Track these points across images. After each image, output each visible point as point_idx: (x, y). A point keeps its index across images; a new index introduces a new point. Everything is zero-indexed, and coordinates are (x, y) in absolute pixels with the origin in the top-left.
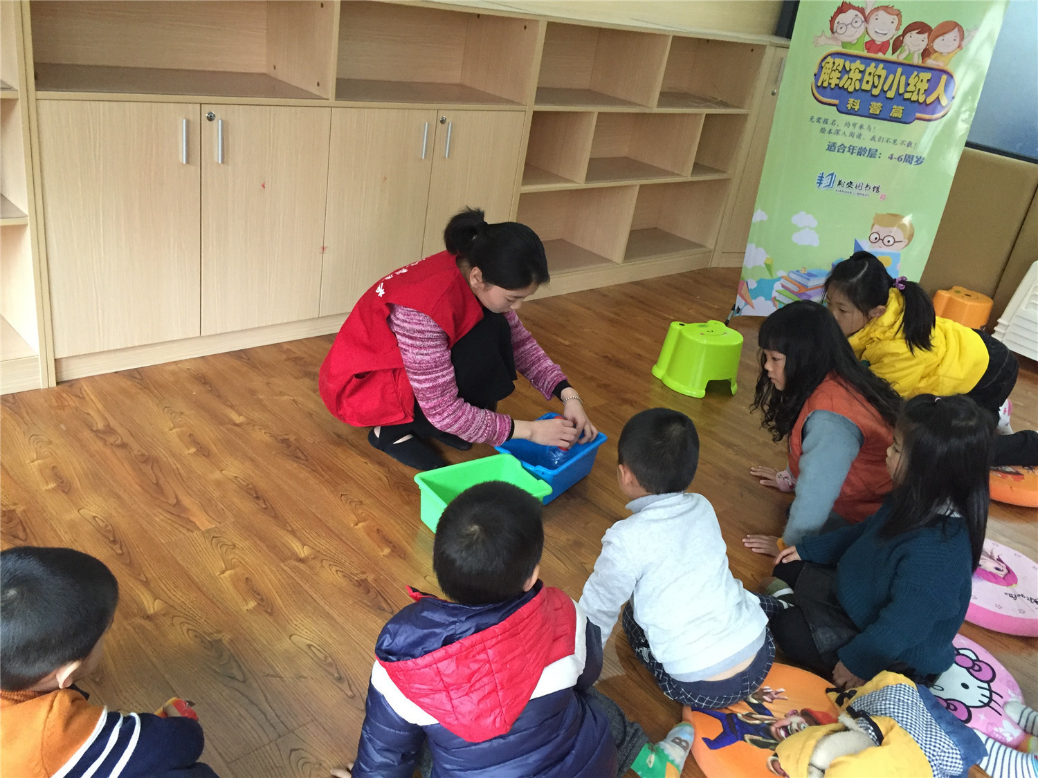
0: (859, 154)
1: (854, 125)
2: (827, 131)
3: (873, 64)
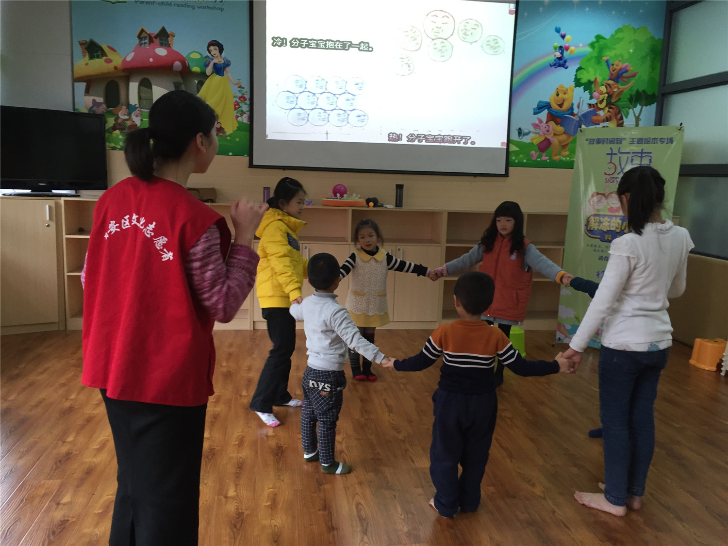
2: (597, 251)
3: (614, 218)
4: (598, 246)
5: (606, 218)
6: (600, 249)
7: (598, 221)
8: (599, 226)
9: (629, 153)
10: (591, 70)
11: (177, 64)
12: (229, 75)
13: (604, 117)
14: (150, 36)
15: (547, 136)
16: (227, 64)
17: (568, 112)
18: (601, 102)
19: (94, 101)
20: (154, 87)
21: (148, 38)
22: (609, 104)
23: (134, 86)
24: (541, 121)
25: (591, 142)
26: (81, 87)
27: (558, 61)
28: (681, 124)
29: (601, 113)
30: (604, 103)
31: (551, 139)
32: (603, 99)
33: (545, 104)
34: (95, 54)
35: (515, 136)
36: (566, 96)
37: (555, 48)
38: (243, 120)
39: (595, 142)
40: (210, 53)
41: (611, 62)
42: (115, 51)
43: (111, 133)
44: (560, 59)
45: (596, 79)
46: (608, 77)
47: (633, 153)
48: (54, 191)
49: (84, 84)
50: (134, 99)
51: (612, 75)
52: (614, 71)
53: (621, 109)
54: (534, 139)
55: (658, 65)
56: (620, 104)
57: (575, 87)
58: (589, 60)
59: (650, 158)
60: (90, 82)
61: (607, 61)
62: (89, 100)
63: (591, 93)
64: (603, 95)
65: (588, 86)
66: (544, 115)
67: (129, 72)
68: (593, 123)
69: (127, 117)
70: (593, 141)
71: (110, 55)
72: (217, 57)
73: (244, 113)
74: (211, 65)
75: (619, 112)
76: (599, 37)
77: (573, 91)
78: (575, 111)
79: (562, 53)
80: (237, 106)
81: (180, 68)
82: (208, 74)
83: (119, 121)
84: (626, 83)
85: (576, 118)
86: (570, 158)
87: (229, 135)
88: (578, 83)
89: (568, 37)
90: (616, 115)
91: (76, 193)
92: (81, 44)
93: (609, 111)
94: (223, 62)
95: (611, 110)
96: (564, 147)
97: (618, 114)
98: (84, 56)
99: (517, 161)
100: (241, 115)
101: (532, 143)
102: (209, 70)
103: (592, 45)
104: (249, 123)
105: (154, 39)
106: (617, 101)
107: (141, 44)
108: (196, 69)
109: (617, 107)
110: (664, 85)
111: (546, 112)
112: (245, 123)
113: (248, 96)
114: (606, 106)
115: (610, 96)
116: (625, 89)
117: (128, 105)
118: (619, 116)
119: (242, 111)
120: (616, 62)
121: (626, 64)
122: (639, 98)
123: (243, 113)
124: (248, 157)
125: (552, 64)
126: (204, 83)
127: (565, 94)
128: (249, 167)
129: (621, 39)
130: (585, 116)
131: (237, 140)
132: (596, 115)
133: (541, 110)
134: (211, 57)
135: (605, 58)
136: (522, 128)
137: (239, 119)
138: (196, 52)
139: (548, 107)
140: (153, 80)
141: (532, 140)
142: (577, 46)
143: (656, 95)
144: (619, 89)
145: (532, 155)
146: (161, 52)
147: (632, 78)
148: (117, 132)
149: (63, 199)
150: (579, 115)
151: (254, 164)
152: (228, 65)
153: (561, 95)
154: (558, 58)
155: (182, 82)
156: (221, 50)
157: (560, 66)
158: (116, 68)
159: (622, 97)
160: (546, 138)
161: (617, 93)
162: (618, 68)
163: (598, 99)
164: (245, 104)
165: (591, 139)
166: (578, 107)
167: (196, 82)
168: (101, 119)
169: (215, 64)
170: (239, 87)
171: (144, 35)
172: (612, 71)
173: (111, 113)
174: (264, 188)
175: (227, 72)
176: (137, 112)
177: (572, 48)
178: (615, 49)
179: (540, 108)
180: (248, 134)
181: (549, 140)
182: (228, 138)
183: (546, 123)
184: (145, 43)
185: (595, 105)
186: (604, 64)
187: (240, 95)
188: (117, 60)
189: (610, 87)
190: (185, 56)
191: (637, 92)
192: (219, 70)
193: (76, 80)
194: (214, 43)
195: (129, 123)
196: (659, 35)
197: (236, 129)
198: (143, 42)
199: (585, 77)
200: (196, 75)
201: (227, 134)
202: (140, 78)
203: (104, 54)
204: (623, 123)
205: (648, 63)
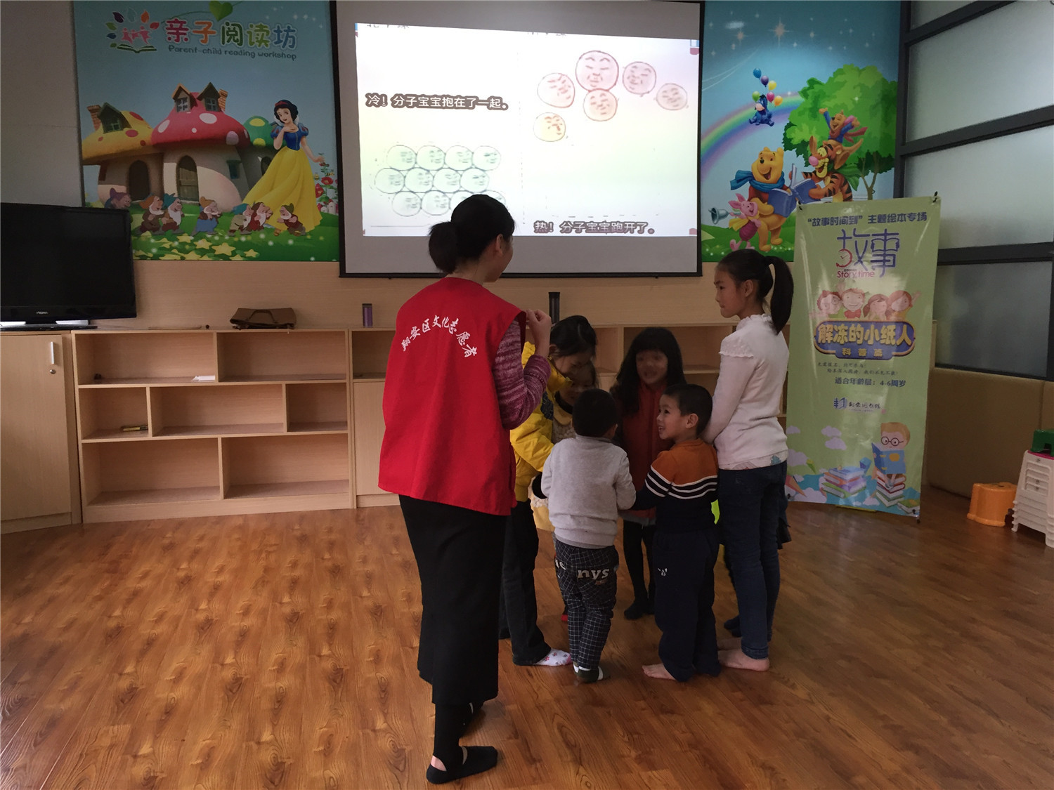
0: (859, 383)
1: (850, 364)
2: (833, 371)
3: (853, 325)
4: (833, 364)
5: (843, 326)
6: (837, 369)
7: (832, 330)
8: (833, 337)
9: (869, 235)
10: (805, 127)
11: (232, 135)
12: (307, 147)
13: (826, 190)
14: (191, 96)
15: (750, 218)
16: (303, 133)
17: (778, 185)
18: (821, 169)
19: (112, 190)
20: (199, 168)
21: (188, 100)
22: (831, 172)
23: (170, 169)
24: (741, 198)
25: (816, 222)
26: (93, 171)
27: (759, 115)
28: (936, 194)
29: (821, 184)
30: (825, 171)
31: (757, 223)
32: (824, 165)
33: (745, 175)
34: (112, 125)
35: (707, 220)
36: (772, 163)
37: (755, 99)
38: (328, 211)
39: (820, 223)
40: (278, 118)
41: (831, 115)
42: (142, 119)
43: (139, 236)
44: (762, 112)
45: (812, 137)
46: (827, 137)
47: (873, 235)
48: (59, 323)
49: (98, 168)
50: (170, 187)
51: (833, 132)
52: (835, 126)
53: (847, 178)
54: (734, 222)
55: (894, 117)
56: (845, 171)
57: (785, 150)
58: (801, 114)
59: (896, 241)
60: (107, 164)
61: (825, 115)
62: (105, 189)
63: (806, 158)
64: (822, 160)
65: (803, 148)
66: (745, 189)
67: (162, 148)
68: (811, 198)
69: (161, 213)
70: (818, 222)
71: (135, 125)
72: (289, 123)
73: (331, 201)
74: (281, 135)
75: (846, 182)
76: (812, 82)
77: (782, 156)
78: (787, 183)
79: (765, 105)
80: (319, 191)
81: (237, 141)
82: (276, 147)
83: (150, 218)
84: (853, 142)
85: (788, 193)
86: (784, 247)
87: (310, 233)
88: (788, 144)
89: (771, 83)
90: (841, 187)
91: (89, 323)
92: (92, 111)
93: (831, 182)
94: (297, 130)
95: (834, 180)
96: (775, 232)
97: (844, 185)
98: (97, 128)
99: (712, 254)
100: (326, 204)
101: (732, 228)
102: (278, 143)
103: (804, 93)
104: (337, 214)
105: (198, 101)
106: (841, 168)
107: (178, 109)
108: (259, 141)
109: (843, 176)
110: (904, 144)
111: (748, 185)
112: (331, 215)
113: (334, 177)
114: (827, 175)
115: (832, 162)
116: (851, 151)
117: (162, 195)
118: (845, 188)
119: (327, 198)
120: (838, 115)
121: (852, 117)
122: (871, 162)
123: (328, 200)
124: (338, 263)
125: (752, 121)
126: (271, 161)
127: (772, 160)
128: (340, 277)
129: (842, 85)
130: (801, 188)
131: (321, 238)
132: (815, 187)
133: (740, 183)
134: (280, 124)
135: (822, 110)
136: (717, 208)
137: (323, 209)
138: (260, 118)
139: (751, 178)
140: (197, 158)
141: (731, 223)
142: (784, 95)
143: (894, 157)
144: (843, 151)
145: (732, 245)
146: (209, 118)
147: (859, 137)
148: (148, 234)
149: (74, 332)
150: (793, 188)
151: (347, 272)
152: (306, 134)
153: (766, 162)
154: (759, 112)
155: (240, 159)
156: (294, 113)
157: (762, 122)
158: (143, 143)
159: (847, 162)
160: (750, 221)
161: (840, 157)
162: (841, 122)
163: (817, 165)
164: (332, 188)
165: (815, 219)
166: (791, 177)
167: (260, 159)
168: (124, 215)
169: (286, 133)
170: (321, 165)
171: (182, 95)
172: (832, 127)
173: (138, 208)
174: (363, 304)
175: (303, 144)
176: (175, 204)
177: (778, 98)
178: (835, 97)
179: (740, 180)
180: (336, 230)
181: (754, 223)
182: (309, 237)
183: (749, 200)
184: (185, 107)
185: (813, 174)
186: (822, 118)
187: (323, 175)
188: (144, 133)
189: (832, 149)
190: (242, 123)
191: (868, 154)
192: (292, 141)
193: (84, 162)
194: (284, 104)
195: (164, 221)
196: (893, 78)
197: (319, 223)
198: (182, 105)
199: (797, 137)
200: (258, 149)
201: (306, 231)
202: (178, 156)
203: (125, 124)
204: (851, 197)
205: (880, 114)
